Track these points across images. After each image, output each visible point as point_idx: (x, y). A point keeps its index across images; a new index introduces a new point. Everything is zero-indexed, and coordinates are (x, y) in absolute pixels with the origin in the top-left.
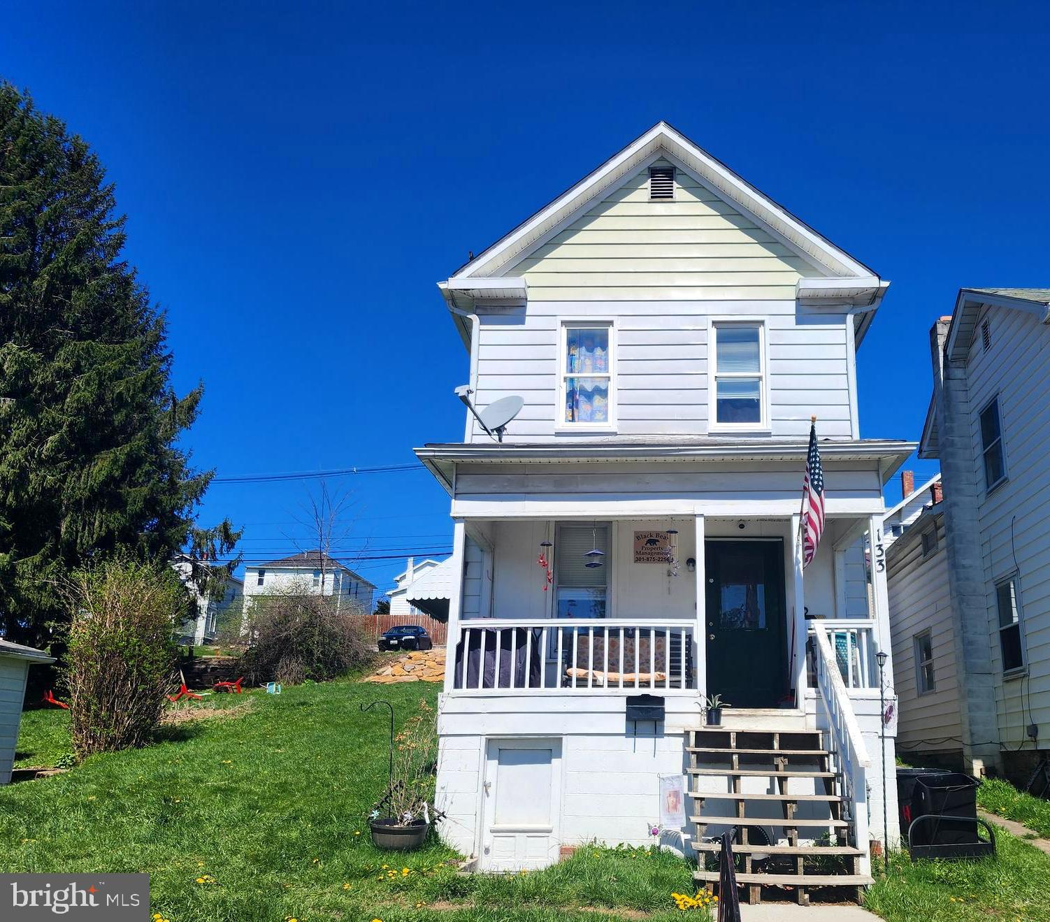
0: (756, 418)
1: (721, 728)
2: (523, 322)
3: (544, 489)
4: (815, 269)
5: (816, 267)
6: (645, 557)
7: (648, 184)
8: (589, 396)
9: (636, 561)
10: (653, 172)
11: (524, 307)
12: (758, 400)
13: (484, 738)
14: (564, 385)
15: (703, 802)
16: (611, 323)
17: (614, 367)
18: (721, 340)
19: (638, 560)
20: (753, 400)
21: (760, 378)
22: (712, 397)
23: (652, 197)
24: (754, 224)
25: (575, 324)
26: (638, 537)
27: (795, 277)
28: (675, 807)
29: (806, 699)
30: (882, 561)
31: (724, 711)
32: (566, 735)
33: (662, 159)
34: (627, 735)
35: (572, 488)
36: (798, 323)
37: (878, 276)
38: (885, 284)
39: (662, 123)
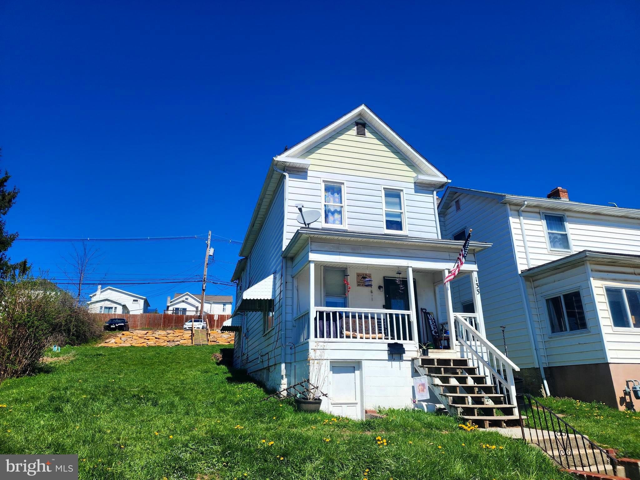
0: (401, 229)
1: (429, 357)
2: (306, 179)
3: (348, 251)
5: (421, 171)
6: (362, 284)
7: (355, 128)
8: (333, 213)
9: (358, 286)
10: (357, 124)
11: (307, 172)
12: (401, 222)
13: (329, 361)
14: (323, 207)
16: (343, 183)
17: (345, 202)
18: (387, 195)
19: (358, 285)
20: (398, 222)
21: (401, 213)
22: (384, 219)
23: (357, 134)
24: (397, 150)
25: (327, 182)
26: (358, 275)
27: (414, 175)
28: (423, 391)
29: (456, 345)
30: (478, 290)
31: (429, 350)
32: (364, 360)
33: (360, 119)
34: (389, 360)
36: (416, 192)
37: (446, 177)
38: (450, 181)
39: (363, 105)
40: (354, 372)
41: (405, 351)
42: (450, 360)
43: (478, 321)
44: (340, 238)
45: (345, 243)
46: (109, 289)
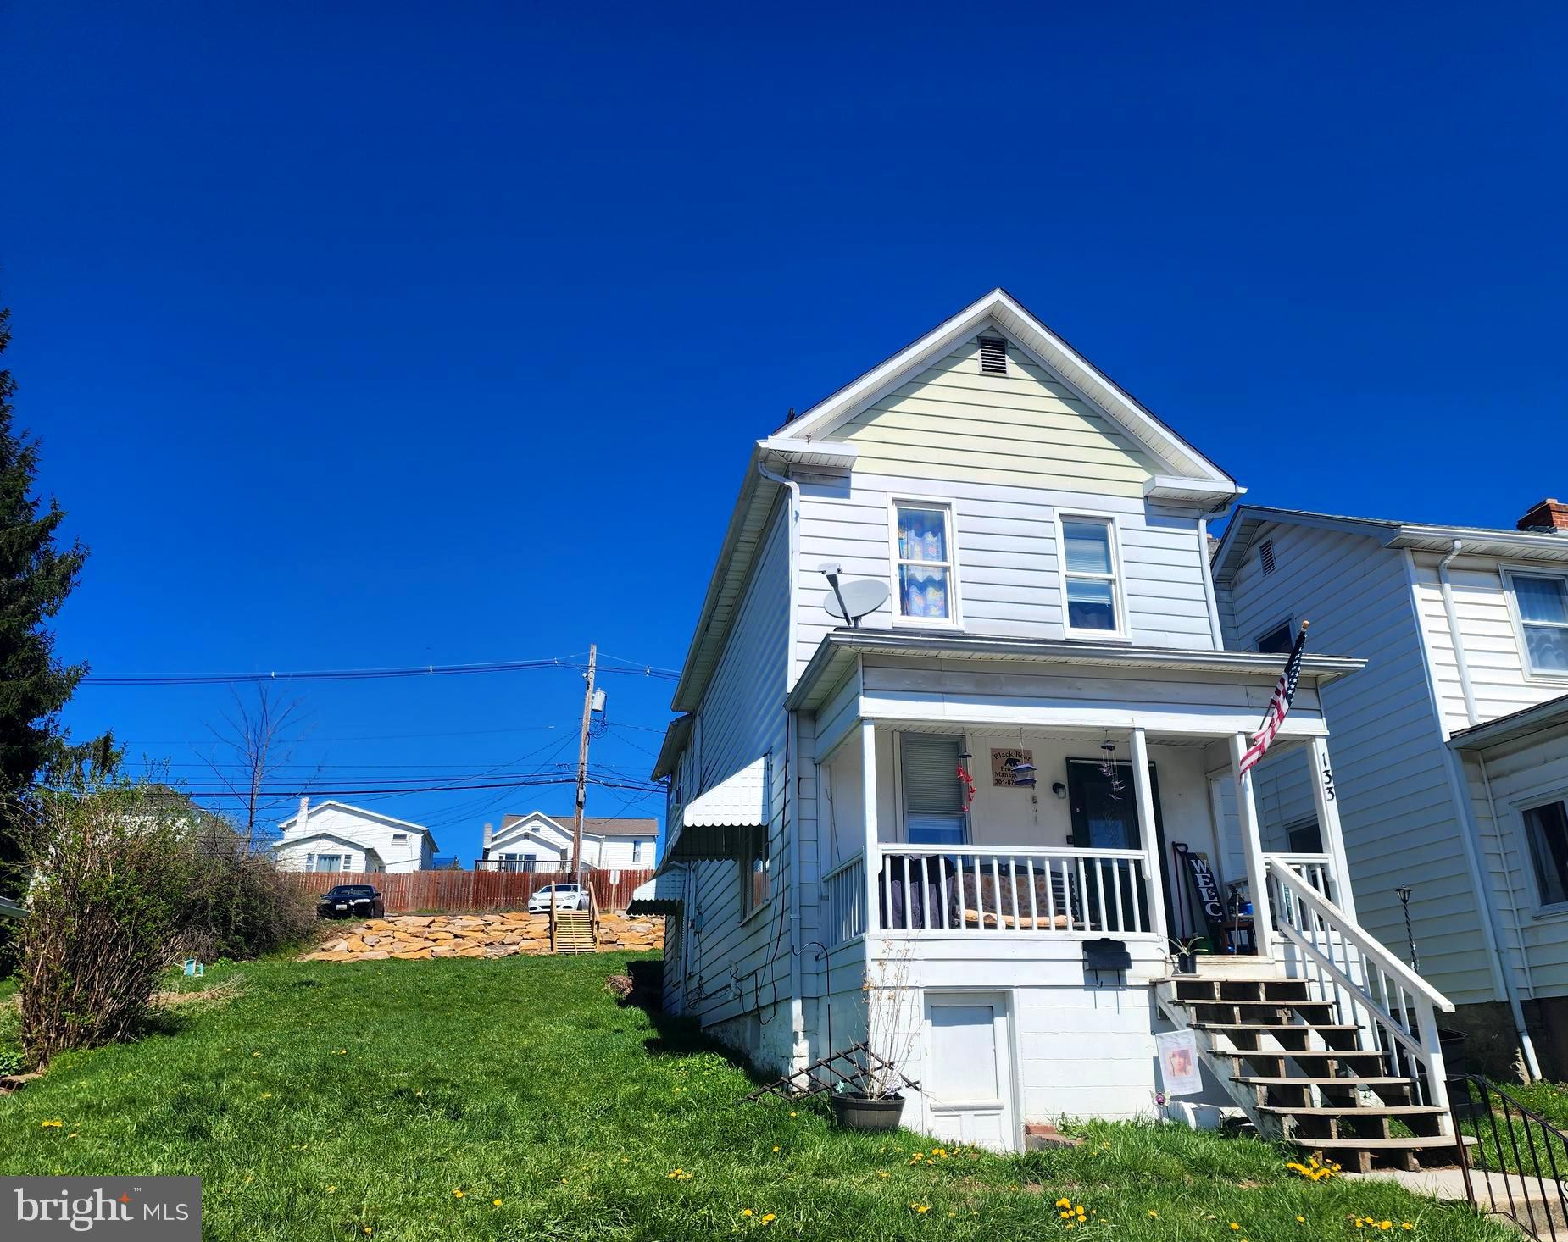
0: (1111, 625)
1: (1198, 977)
2: (847, 496)
3: (965, 688)
4: (1162, 468)
5: (1163, 466)
6: (1006, 779)
7: (978, 354)
8: (923, 587)
9: (995, 784)
10: (983, 342)
11: (848, 478)
12: (1111, 606)
13: (921, 991)
14: (897, 571)
15: (1241, 1060)
16: (948, 505)
17: (955, 557)
18: (1069, 535)
19: (997, 783)
20: (1103, 605)
21: (1111, 582)
22: (1064, 599)
23: (984, 370)
24: (1094, 411)
25: (904, 503)
26: (996, 755)
27: (1144, 476)
28: (1183, 1070)
29: (1273, 943)
30: (1331, 788)
31: (1199, 959)
32: (1017, 987)
33: (992, 329)
34: (1086, 987)
35: (996, 690)
36: (1148, 524)
37: (1233, 480)
38: (1242, 490)
39: (998, 290)
40: (992, 1022)
41: (1130, 960)
42: (1256, 985)
43: (1333, 874)
44: (944, 653)
45: (956, 667)
46: (330, 806)
